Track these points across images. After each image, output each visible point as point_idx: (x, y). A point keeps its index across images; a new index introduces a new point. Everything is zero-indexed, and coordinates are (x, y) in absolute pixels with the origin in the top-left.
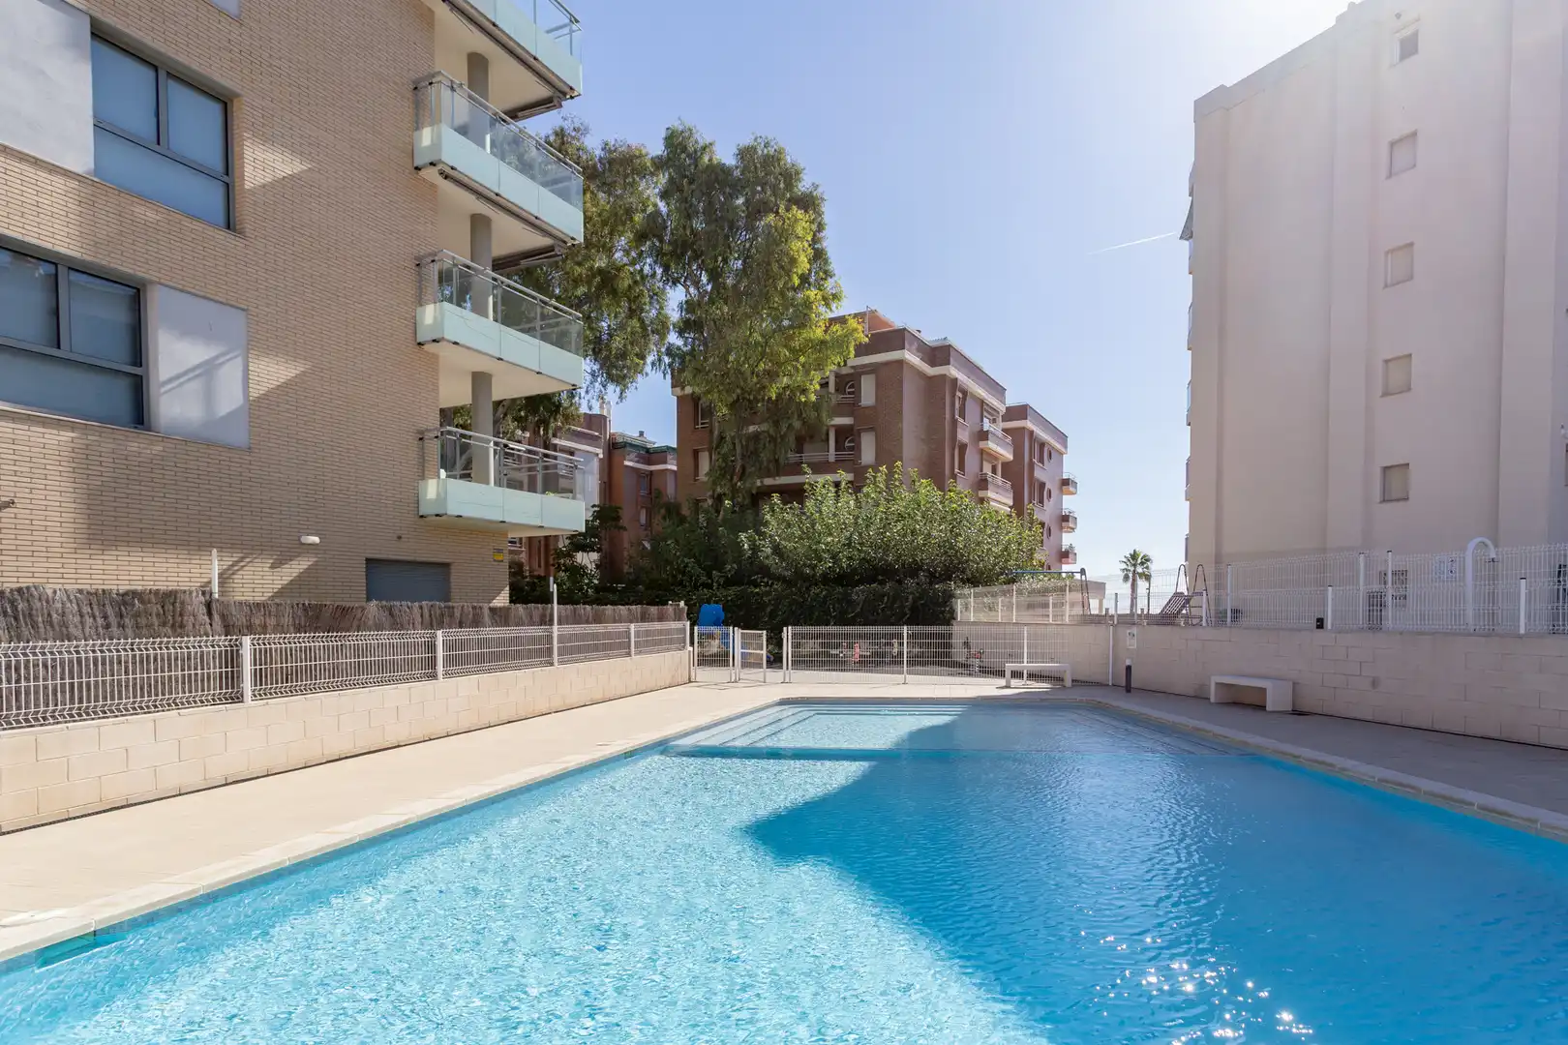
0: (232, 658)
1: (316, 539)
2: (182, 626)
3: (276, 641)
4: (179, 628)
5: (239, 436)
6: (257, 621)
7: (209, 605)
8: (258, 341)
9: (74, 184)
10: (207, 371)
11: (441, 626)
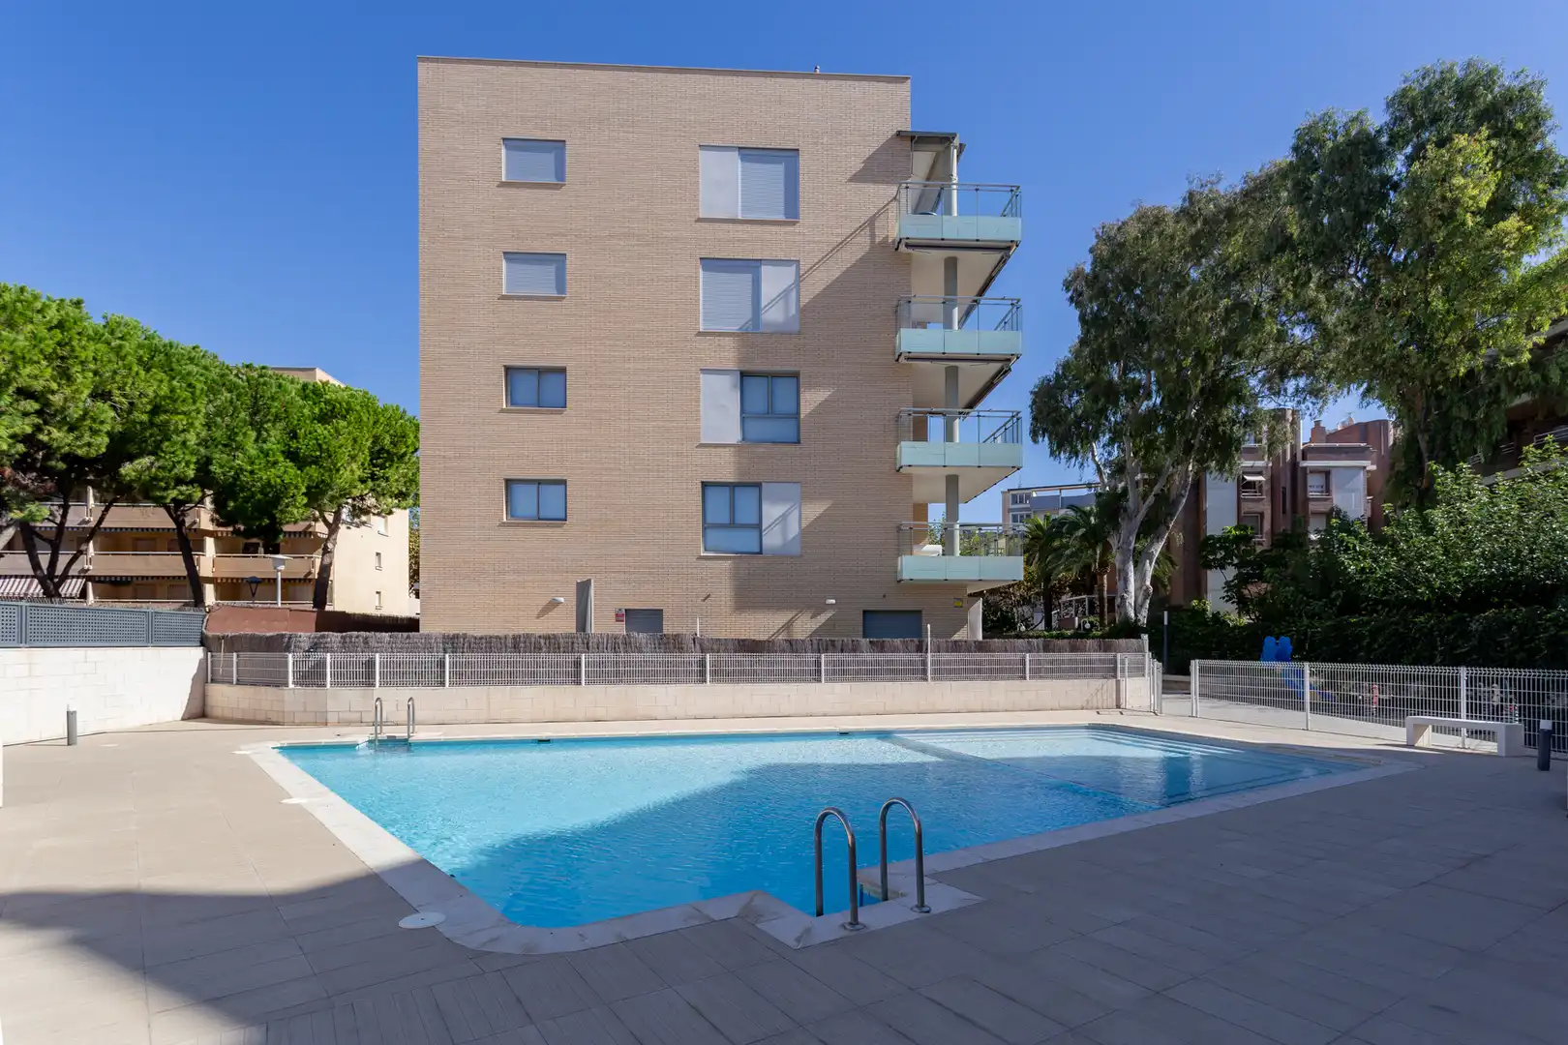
0: (702, 663)
1: (834, 601)
2: (682, 648)
3: (724, 656)
4: (681, 649)
5: (796, 550)
6: (715, 647)
7: (694, 639)
8: (807, 497)
9: (732, 449)
10: (784, 517)
11: (826, 650)
